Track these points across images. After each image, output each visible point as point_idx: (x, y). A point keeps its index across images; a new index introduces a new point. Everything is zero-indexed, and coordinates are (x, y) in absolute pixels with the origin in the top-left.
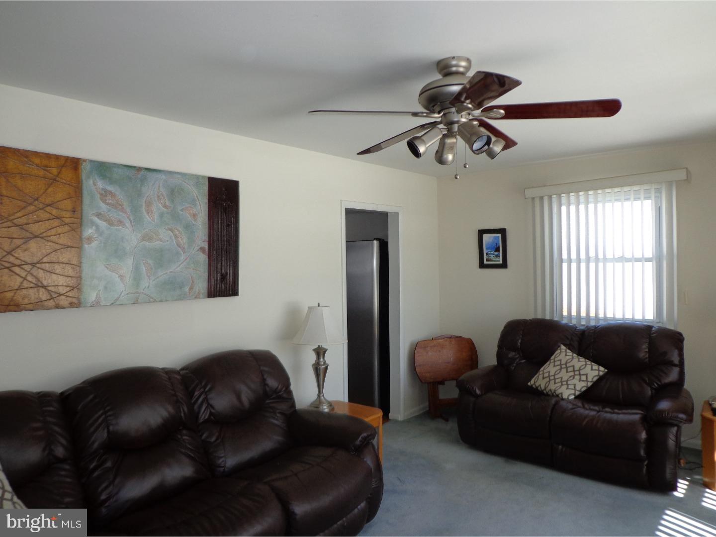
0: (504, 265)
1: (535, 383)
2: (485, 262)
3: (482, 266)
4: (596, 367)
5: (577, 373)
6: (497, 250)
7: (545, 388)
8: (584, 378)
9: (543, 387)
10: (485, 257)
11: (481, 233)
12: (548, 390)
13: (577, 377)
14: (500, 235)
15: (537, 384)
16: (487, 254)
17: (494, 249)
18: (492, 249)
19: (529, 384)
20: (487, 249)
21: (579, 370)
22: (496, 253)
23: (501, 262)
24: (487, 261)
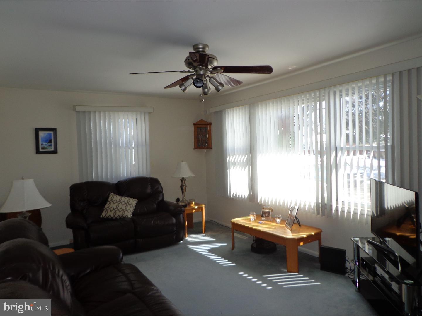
0: (55, 152)
1: (105, 215)
2: (41, 150)
3: (38, 152)
4: (134, 200)
5: (128, 204)
6: (50, 142)
7: (114, 216)
8: (131, 206)
9: (112, 215)
10: (40, 147)
11: (37, 131)
12: (116, 216)
13: (129, 206)
14: (52, 133)
15: (108, 215)
16: (42, 145)
17: (48, 142)
18: (46, 142)
19: (101, 217)
20: (42, 141)
21: (128, 202)
22: (49, 144)
23: (53, 150)
24: (42, 148)
